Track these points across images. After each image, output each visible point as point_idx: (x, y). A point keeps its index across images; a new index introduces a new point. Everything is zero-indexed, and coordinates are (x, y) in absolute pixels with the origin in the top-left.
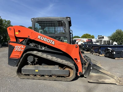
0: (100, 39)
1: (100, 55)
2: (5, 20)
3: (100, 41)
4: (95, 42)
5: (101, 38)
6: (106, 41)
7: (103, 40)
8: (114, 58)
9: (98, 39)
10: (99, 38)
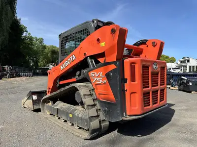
0: (183, 64)
1: (172, 88)
2: (36, 38)
3: (184, 66)
4: (173, 69)
5: (185, 61)
6: (193, 67)
7: (188, 65)
8: (190, 92)
9: (179, 63)
10: (181, 62)
